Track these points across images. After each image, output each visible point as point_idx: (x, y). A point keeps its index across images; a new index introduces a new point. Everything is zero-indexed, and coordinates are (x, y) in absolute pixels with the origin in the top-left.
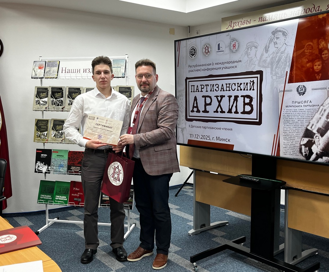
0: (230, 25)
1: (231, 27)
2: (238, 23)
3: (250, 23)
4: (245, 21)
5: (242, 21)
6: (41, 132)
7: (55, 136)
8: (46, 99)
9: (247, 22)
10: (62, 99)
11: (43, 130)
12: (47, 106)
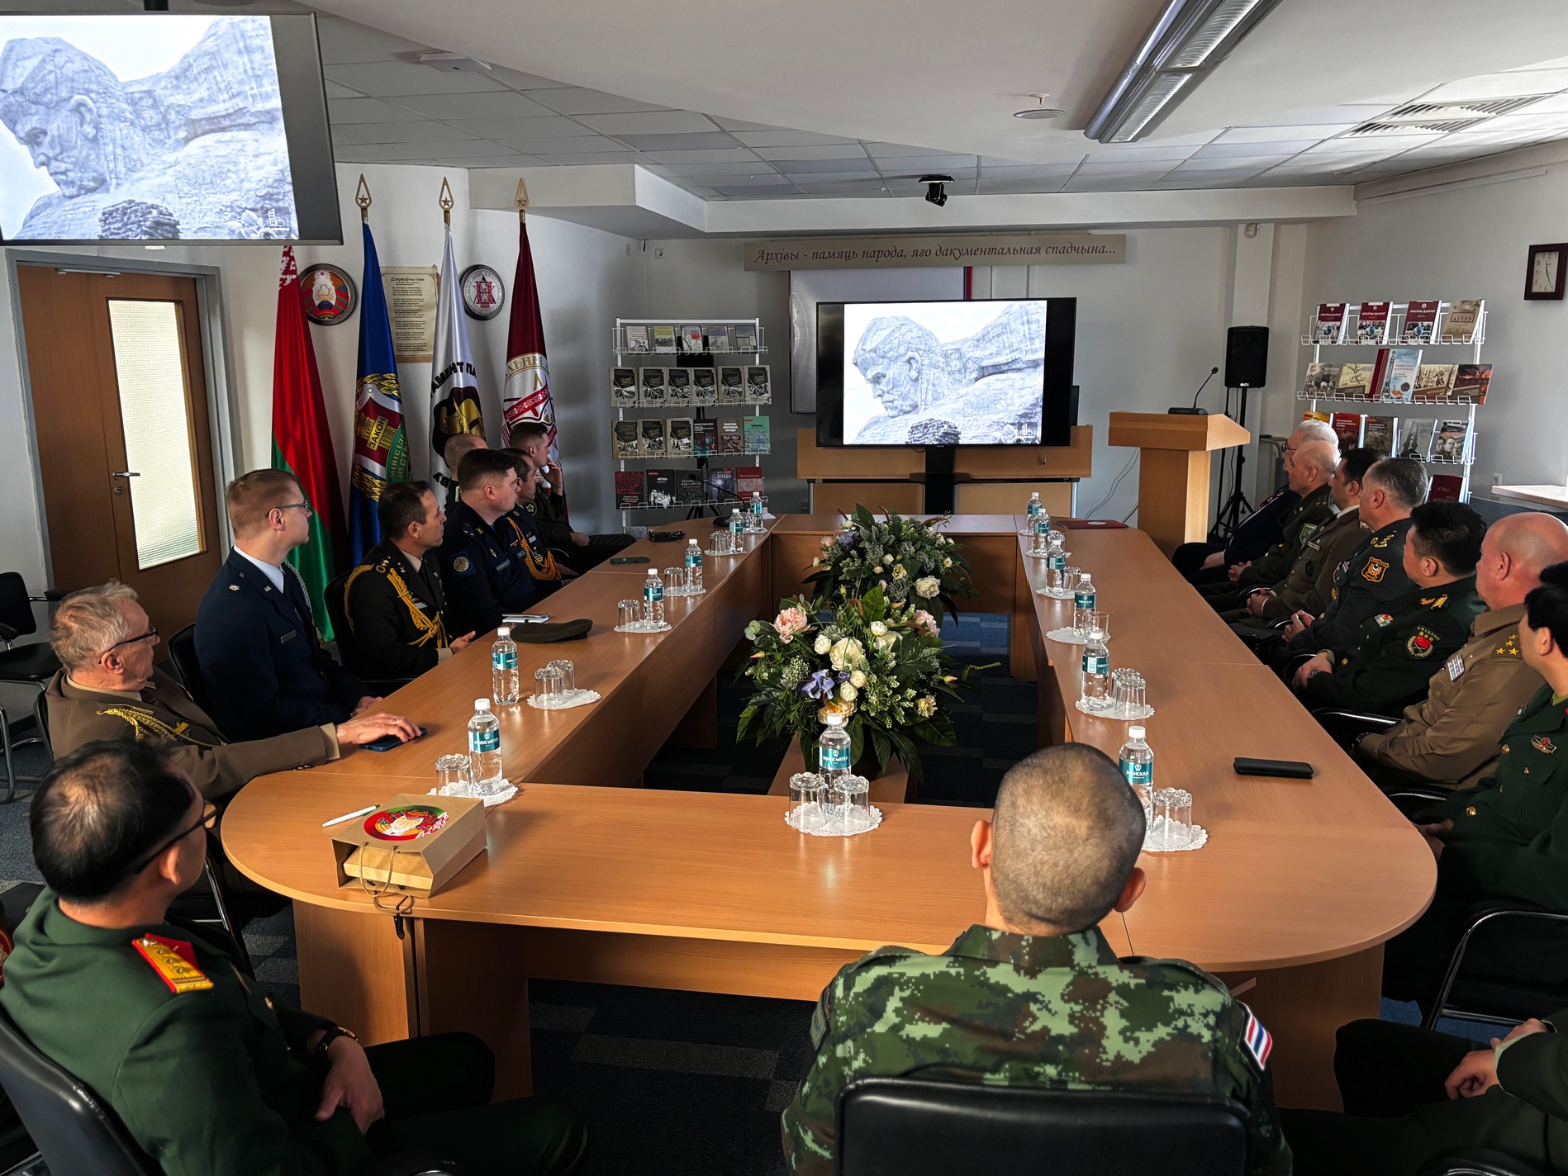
0: (761, 256)
1: (763, 259)
2: (777, 256)
3: (797, 259)
5: (782, 253)
6: (625, 442)
7: (649, 447)
8: (632, 389)
10: (661, 387)
11: (629, 438)
12: (636, 398)
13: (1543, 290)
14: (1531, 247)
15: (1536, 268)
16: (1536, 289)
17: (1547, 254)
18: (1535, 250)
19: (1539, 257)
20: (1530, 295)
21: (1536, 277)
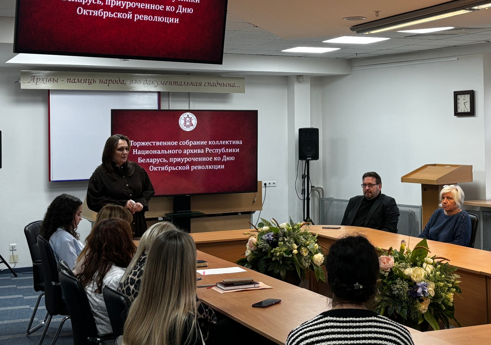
0: (33, 79)
1: (34, 81)
2: (43, 79)
3: (57, 82)
4: (51, 79)
5: (47, 78)
9: (53, 80)
13: (463, 111)
14: (455, 92)
15: (459, 101)
16: (460, 111)
17: (463, 96)
18: (456, 94)
19: (459, 97)
20: (457, 114)
21: (459, 105)
